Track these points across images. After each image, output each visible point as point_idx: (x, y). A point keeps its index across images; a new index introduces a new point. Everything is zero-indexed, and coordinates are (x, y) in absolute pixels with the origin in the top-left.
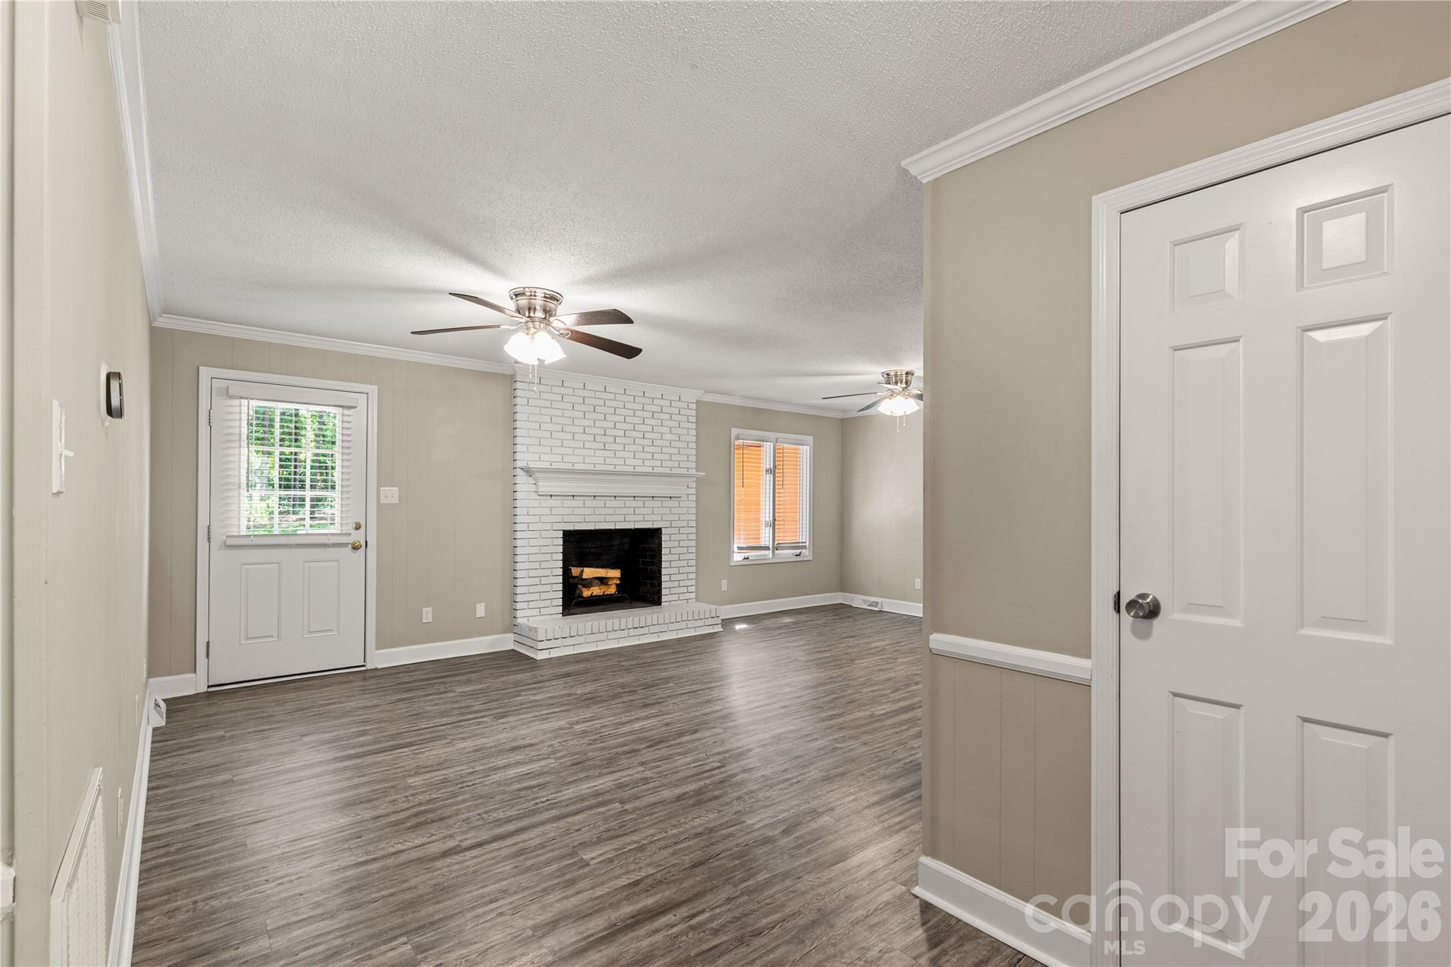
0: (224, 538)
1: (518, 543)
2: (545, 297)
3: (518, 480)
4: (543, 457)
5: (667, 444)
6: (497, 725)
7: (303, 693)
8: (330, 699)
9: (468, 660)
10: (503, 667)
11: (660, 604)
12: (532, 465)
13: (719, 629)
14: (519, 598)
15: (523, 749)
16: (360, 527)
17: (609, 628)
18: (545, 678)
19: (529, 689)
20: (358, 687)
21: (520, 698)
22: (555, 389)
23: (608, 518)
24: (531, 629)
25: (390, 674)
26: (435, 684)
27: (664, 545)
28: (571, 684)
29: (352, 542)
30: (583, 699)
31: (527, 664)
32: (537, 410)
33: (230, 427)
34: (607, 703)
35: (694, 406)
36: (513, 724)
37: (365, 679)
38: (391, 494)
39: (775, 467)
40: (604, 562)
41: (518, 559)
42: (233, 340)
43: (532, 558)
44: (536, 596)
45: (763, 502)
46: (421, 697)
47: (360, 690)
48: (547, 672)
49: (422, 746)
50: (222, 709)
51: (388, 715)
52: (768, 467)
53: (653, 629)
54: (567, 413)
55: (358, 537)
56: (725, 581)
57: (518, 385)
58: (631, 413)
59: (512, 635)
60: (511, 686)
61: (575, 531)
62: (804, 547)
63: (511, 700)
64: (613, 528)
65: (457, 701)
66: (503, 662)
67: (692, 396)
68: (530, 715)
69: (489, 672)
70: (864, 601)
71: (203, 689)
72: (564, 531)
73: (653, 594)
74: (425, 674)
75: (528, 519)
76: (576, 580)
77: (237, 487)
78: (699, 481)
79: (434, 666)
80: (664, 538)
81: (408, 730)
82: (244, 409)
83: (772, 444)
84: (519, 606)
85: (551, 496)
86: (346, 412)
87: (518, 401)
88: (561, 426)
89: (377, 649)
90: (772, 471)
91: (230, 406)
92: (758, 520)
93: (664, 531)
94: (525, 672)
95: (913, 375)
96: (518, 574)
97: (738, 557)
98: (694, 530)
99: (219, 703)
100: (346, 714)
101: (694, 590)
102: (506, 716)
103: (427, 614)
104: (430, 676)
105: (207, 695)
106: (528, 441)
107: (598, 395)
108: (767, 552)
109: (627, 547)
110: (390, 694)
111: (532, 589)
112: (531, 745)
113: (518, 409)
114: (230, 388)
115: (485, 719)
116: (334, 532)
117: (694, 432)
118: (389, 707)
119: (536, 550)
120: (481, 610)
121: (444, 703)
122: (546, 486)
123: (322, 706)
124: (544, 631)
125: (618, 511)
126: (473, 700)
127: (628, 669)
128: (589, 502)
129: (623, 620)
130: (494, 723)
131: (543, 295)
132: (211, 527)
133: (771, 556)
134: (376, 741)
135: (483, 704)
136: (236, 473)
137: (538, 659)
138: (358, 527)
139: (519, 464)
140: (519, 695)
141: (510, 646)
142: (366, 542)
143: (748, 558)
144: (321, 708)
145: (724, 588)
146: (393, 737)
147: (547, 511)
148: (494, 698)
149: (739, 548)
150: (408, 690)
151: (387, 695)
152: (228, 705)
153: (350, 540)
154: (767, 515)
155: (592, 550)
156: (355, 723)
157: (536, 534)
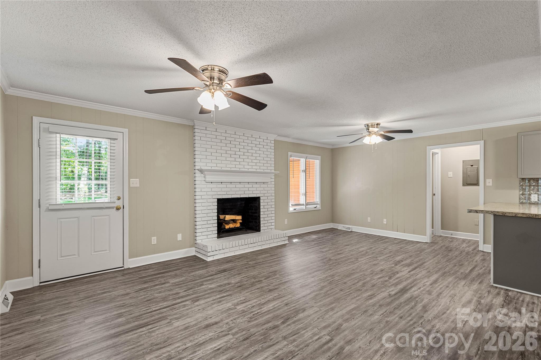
0: (48, 205)
1: (197, 205)
2: (219, 71)
3: (196, 175)
4: (208, 165)
5: (262, 159)
6: (195, 307)
7: (90, 285)
8: (104, 289)
9: (174, 262)
10: (192, 266)
11: (260, 231)
12: (203, 168)
13: (287, 242)
14: (197, 231)
15: (212, 327)
16: (120, 199)
17: (240, 244)
18: (214, 273)
19: (207, 280)
20: (119, 280)
21: (204, 287)
22: (213, 133)
23: (237, 193)
24: (204, 246)
25: (136, 272)
26: (159, 277)
27: (261, 204)
28: (228, 276)
29: (116, 206)
30: (236, 286)
31: (203, 264)
32: (205, 142)
33: (50, 148)
34: (250, 290)
35: (273, 142)
36: (203, 306)
37: (123, 275)
38: (135, 182)
39: (306, 169)
40: (234, 212)
41: (197, 212)
42: (51, 103)
43: (203, 212)
44: (205, 230)
45: (301, 185)
46: (151, 287)
47: (120, 283)
48: (213, 269)
49: (154, 325)
50: (44, 298)
51: (133, 300)
52: (303, 169)
53: (259, 244)
54: (218, 144)
55: (119, 203)
56: (286, 220)
57: (196, 130)
58: (247, 144)
59: (195, 248)
60: (198, 278)
61: (222, 199)
62: (318, 204)
63: (199, 288)
64: (239, 197)
65: (171, 290)
66: (191, 263)
67: (273, 137)
68: (211, 299)
69: (185, 269)
70: (344, 227)
71: (37, 284)
72: (217, 199)
73: (257, 226)
74: (153, 271)
75: (201, 193)
76: (222, 221)
77: (55, 179)
78: (276, 175)
79: (158, 266)
80: (261, 201)
81: (145, 312)
82: (58, 139)
83: (305, 159)
84: (197, 235)
85: (212, 182)
86: (112, 142)
87: (196, 138)
88: (216, 150)
89: (129, 258)
90: (305, 171)
91: (50, 137)
92: (299, 192)
93: (261, 198)
94: (203, 269)
95: (380, 125)
96: (197, 220)
97: (291, 209)
98: (274, 197)
99: (44, 293)
100: (112, 300)
101: (274, 224)
102: (198, 300)
103: (154, 240)
104: (156, 272)
105: (39, 288)
106: (201, 157)
107: (232, 136)
108: (303, 206)
109: (243, 205)
110: (136, 285)
111: (204, 226)
112: (216, 323)
113: (196, 141)
114: (50, 128)
115: (187, 303)
116: (107, 201)
117: (273, 154)
118: (135, 295)
119: (205, 208)
120: (180, 237)
121: (164, 291)
122: (209, 178)
123: (99, 294)
124: (211, 247)
125: (241, 189)
126: (179, 289)
127: (253, 267)
128: (229, 186)
129: (246, 240)
130: (193, 306)
131: (218, 70)
132: (41, 200)
133: (305, 208)
134: (128, 322)
135: (185, 291)
136: (54, 172)
137: (208, 261)
138: (119, 199)
139: (197, 168)
140: (202, 285)
141: (194, 254)
142: (123, 206)
143: (295, 209)
144: (98, 296)
145: (286, 223)
146: (138, 318)
147: (210, 190)
148: (190, 287)
149: (292, 205)
150: (145, 282)
151: (134, 286)
152: (49, 295)
153: (115, 205)
154: (303, 190)
155: (228, 207)
156: (116, 307)
157: (205, 201)
